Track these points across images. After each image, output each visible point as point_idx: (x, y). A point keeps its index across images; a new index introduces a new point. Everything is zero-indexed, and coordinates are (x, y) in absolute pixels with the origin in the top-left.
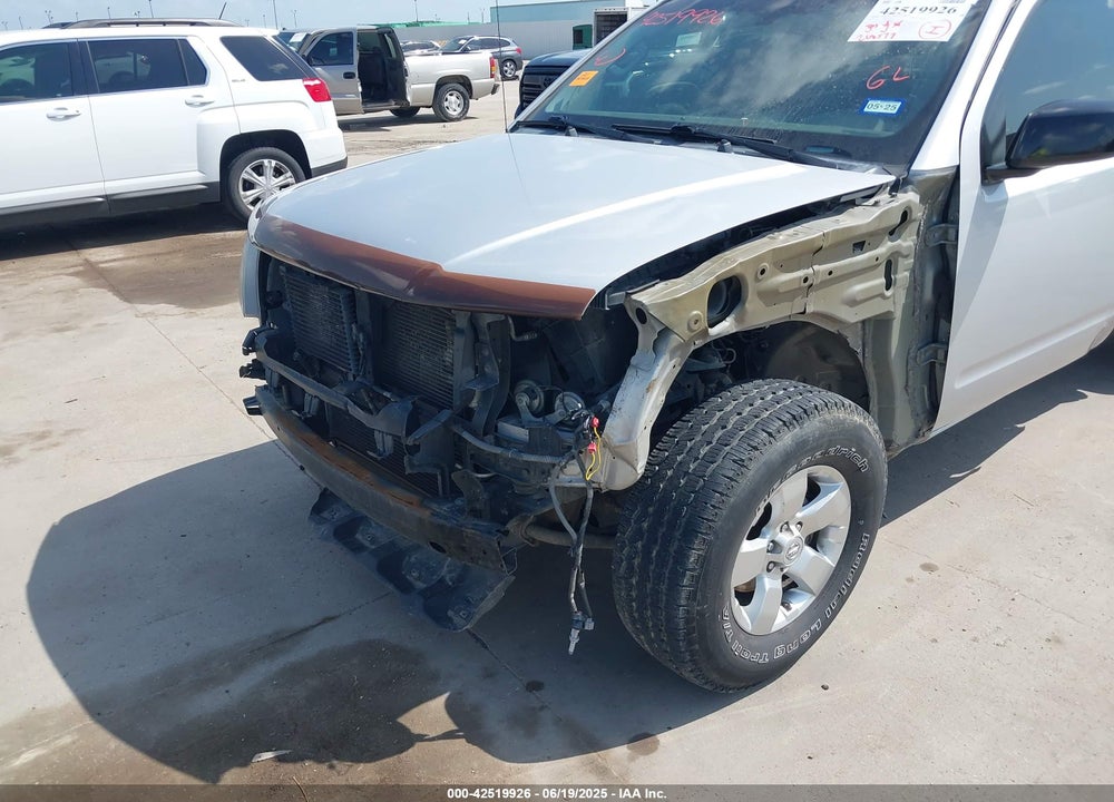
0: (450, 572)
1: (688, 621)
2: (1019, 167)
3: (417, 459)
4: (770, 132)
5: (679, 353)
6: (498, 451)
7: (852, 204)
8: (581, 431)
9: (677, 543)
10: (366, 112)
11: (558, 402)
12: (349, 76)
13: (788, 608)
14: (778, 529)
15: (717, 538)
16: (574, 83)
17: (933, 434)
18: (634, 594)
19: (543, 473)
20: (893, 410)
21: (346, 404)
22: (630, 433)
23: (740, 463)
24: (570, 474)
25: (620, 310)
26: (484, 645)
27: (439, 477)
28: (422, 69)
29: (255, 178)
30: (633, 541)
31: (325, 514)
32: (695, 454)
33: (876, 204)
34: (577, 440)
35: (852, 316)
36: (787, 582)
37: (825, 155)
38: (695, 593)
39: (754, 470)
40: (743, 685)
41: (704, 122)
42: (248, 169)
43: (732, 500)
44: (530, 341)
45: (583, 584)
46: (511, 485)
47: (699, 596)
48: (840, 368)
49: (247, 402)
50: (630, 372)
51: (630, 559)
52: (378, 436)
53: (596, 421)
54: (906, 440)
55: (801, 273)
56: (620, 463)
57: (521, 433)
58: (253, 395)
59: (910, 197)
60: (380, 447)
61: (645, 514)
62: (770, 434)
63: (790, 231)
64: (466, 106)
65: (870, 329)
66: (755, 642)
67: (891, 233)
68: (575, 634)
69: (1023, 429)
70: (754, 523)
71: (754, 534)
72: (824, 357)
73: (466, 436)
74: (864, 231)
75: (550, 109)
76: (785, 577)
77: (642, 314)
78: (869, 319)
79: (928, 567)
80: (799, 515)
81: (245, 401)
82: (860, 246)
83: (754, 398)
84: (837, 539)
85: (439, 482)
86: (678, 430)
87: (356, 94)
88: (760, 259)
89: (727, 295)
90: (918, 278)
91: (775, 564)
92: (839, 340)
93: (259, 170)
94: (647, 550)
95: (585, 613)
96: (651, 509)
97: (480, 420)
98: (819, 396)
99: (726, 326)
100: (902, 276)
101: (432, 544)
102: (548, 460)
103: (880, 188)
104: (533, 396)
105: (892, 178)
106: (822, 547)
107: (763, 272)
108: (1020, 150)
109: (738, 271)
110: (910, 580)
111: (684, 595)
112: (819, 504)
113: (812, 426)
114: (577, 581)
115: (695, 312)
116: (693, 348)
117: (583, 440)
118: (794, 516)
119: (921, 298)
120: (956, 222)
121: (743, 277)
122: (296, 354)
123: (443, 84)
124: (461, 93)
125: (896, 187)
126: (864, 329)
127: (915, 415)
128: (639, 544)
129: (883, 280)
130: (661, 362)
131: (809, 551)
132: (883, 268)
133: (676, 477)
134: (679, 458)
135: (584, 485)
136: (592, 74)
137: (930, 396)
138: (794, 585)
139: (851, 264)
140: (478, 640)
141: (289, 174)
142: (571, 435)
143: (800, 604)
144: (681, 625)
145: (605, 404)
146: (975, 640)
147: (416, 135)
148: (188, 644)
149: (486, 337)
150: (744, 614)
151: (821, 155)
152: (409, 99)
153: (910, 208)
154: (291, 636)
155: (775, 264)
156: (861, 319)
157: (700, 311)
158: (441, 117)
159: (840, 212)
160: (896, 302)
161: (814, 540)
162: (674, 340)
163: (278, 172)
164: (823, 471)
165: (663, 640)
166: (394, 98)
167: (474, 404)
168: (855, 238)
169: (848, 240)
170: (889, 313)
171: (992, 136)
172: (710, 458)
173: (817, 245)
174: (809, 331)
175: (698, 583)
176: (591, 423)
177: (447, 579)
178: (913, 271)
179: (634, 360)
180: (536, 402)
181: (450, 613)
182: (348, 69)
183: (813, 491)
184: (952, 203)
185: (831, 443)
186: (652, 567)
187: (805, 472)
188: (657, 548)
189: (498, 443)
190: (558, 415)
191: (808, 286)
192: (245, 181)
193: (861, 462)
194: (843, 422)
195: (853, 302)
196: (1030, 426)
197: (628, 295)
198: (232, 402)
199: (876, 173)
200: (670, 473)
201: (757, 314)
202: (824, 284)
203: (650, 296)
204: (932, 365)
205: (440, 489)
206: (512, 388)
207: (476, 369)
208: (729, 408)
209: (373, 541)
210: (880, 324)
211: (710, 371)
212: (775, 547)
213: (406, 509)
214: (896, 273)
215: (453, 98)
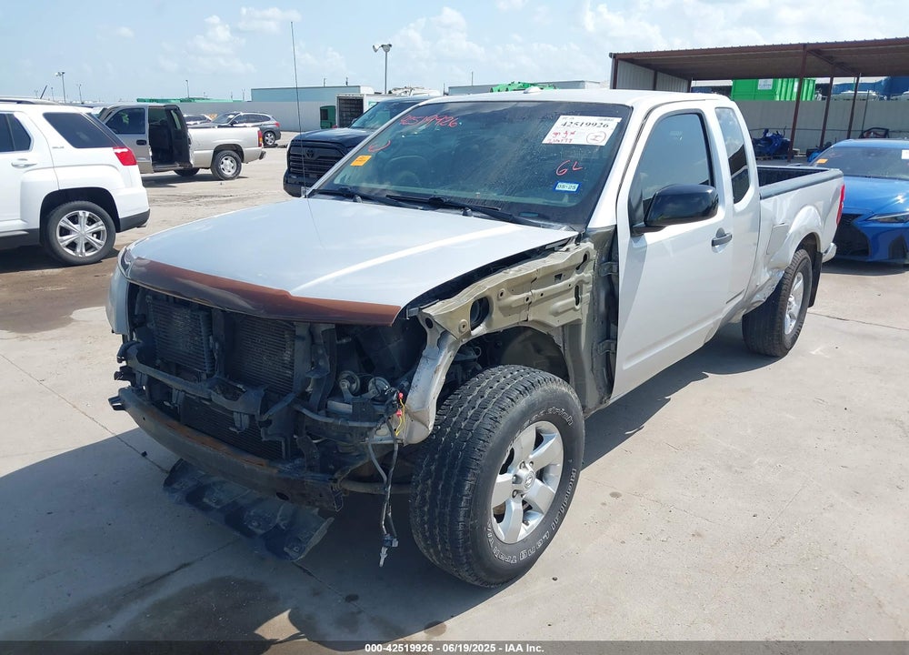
0: (282, 520)
1: (465, 533)
2: (653, 226)
3: (270, 429)
4: (496, 203)
5: (453, 348)
6: (330, 420)
7: (553, 250)
8: (391, 402)
9: (456, 478)
10: (155, 172)
11: (370, 385)
12: (141, 143)
13: (527, 524)
14: (518, 467)
15: (482, 472)
16: (354, 163)
17: (611, 402)
18: (426, 518)
19: (362, 435)
20: (585, 384)
21: (210, 394)
22: (424, 403)
23: (495, 420)
24: (381, 435)
25: (415, 319)
26: (309, 574)
27: (283, 444)
28: (203, 139)
29: (71, 225)
30: (424, 481)
31: (175, 486)
32: (465, 416)
33: (568, 250)
34: (387, 410)
35: (556, 322)
36: (526, 506)
37: (533, 218)
38: (469, 511)
39: (503, 424)
40: (501, 580)
41: (450, 195)
42: (65, 218)
43: (491, 445)
44: (347, 343)
45: (390, 514)
46: (336, 447)
47: (472, 515)
48: (548, 357)
49: (112, 401)
50: (422, 361)
51: (423, 492)
52: (236, 416)
53: (401, 395)
54: (594, 406)
55: (525, 295)
56: (416, 423)
57: (345, 408)
58: (117, 395)
59: (588, 245)
60: (237, 424)
61: (433, 460)
62: (512, 400)
63: (517, 268)
64: (239, 168)
65: (567, 332)
66: (507, 548)
67: (578, 268)
68: (384, 550)
69: (669, 399)
70: (504, 463)
71: (504, 471)
72: (538, 351)
73: (305, 411)
74: (562, 267)
75: (337, 181)
76: (524, 502)
77: (430, 322)
78: (566, 324)
79: (615, 495)
80: (531, 457)
81: (110, 400)
82: (559, 277)
83: (499, 377)
84: (556, 474)
85: (283, 448)
86: (453, 400)
87: (148, 158)
88: (499, 286)
89: (481, 309)
90: (596, 297)
91: (517, 491)
92: (548, 338)
93: (74, 219)
94: (435, 486)
95: (392, 535)
96: (437, 456)
97: (315, 399)
98: (540, 375)
99: (480, 330)
100: (586, 296)
101: (278, 494)
102: (367, 425)
103: (569, 240)
104: (352, 381)
105: (577, 233)
106: (546, 480)
107: (502, 294)
108: (652, 214)
109: (487, 294)
110: (604, 504)
111: (462, 513)
112: (543, 449)
113: (537, 394)
114: (387, 512)
115: (463, 320)
116: (461, 344)
117: (393, 407)
118: (528, 457)
119: (598, 310)
120: (617, 261)
121: (490, 298)
122: (159, 361)
123: (219, 151)
124: (235, 158)
125: (579, 239)
126: (563, 331)
127: (599, 388)
128: (429, 482)
129: (574, 299)
130: (443, 353)
131: (537, 481)
132: (573, 291)
133: (453, 432)
134: (454, 419)
135: (391, 442)
136: (367, 158)
137: (608, 375)
138: (530, 508)
139: (553, 289)
140: (305, 571)
141: (101, 222)
142: (383, 407)
143: (535, 521)
144: (461, 536)
145: (406, 384)
146: (649, 539)
147: (197, 191)
148: (69, 595)
149: (320, 341)
150: (499, 529)
151: (530, 218)
152: (192, 162)
153: (588, 252)
154: (157, 580)
155: (508, 289)
156: (562, 324)
157: (466, 320)
158: (217, 176)
159: (545, 256)
160: (582, 313)
161: (541, 475)
162: (451, 339)
163: (91, 221)
164: (546, 425)
165: (447, 550)
166: (179, 161)
167: (309, 389)
168: (556, 272)
169: (552, 273)
170: (579, 320)
171: (634, 205)
172: (475, 418)
173: (533, 277)
174: (529, 333)
175: (470, 504)
176: (398, 397)
177: (281, 525)
178: (592, 293)
179: (424, 353)
180: (354, 386)
181: (285, 549)
182: (141, 137)
183: (539, 441)
184: (614, 248)
185: (549, 406)
186: (439, 497)
187: (534, 426)
188: (442, 483)
189: (328, 414)
190: (372, 392)
191: (529, 304)
192: (62, 228)
193: (568, 418)
194: (555, 391)
195: (556, 314)
196: (675, 397)
197: (421, 309)
198: (75, 407)
199: (566, 230)
200: (448, 430)
201: (499, 321)
202: (539, 302)
203: (435, 310)
204: (608, 354)
205: (284, 454)
206: (337, 377)
207: (313, 363)
208: (484, 384)
209: (217, 503)
210: (573, 327)
211: (470, 361)
212: (517, 479)
213: (257, 469)
214: (581, 294)
215: (228, 162)
